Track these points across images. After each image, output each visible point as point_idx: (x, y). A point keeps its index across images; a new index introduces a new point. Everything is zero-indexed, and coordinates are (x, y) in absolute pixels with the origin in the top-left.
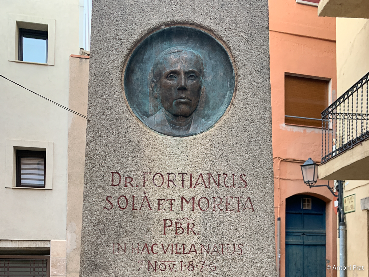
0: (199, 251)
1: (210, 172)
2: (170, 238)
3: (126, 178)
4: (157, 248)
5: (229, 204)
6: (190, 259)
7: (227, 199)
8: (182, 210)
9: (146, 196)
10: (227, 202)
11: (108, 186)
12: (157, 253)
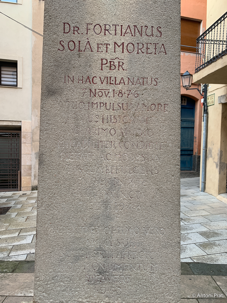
0: (126, 83)
1: (136, 24)
2: (106, 72)
3: (74, 27)
4: (97, 80)
5: (149, 49)
6: (120, 89)
7: (147, 44)
8: (115, 52)
9: (88, 42)
10: (147, 47)
11: (61, 34)
12: (96, 83)
